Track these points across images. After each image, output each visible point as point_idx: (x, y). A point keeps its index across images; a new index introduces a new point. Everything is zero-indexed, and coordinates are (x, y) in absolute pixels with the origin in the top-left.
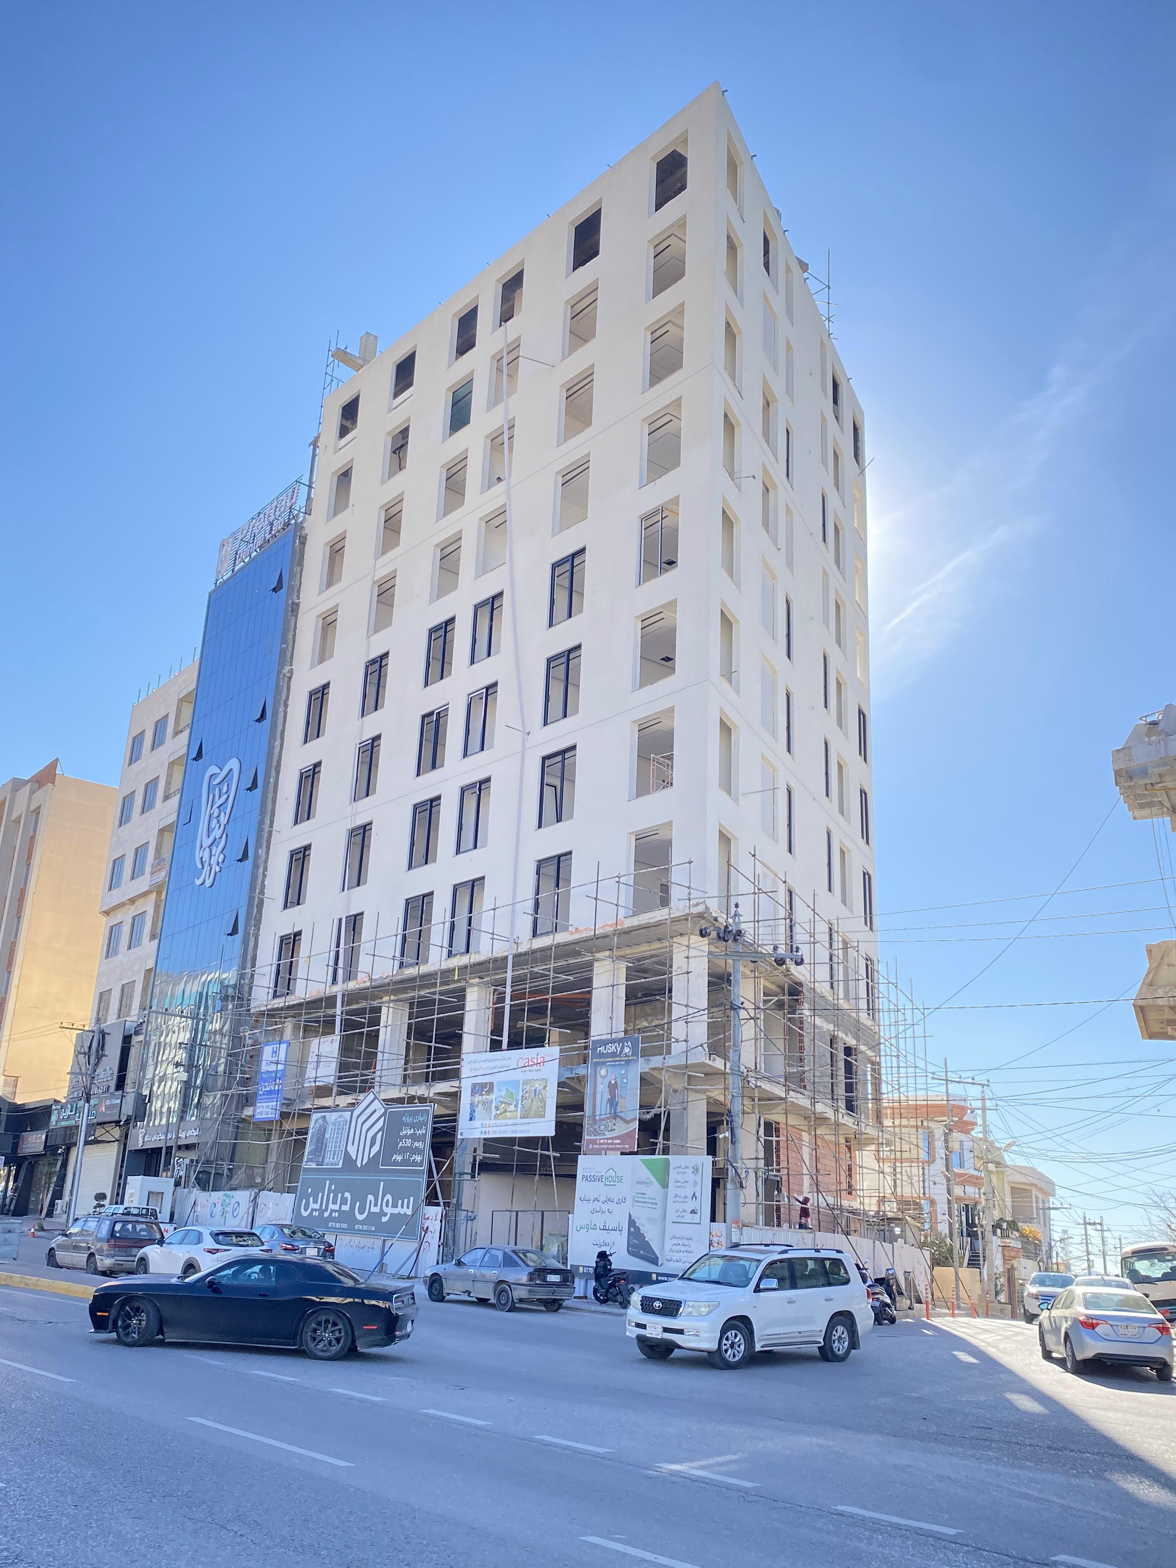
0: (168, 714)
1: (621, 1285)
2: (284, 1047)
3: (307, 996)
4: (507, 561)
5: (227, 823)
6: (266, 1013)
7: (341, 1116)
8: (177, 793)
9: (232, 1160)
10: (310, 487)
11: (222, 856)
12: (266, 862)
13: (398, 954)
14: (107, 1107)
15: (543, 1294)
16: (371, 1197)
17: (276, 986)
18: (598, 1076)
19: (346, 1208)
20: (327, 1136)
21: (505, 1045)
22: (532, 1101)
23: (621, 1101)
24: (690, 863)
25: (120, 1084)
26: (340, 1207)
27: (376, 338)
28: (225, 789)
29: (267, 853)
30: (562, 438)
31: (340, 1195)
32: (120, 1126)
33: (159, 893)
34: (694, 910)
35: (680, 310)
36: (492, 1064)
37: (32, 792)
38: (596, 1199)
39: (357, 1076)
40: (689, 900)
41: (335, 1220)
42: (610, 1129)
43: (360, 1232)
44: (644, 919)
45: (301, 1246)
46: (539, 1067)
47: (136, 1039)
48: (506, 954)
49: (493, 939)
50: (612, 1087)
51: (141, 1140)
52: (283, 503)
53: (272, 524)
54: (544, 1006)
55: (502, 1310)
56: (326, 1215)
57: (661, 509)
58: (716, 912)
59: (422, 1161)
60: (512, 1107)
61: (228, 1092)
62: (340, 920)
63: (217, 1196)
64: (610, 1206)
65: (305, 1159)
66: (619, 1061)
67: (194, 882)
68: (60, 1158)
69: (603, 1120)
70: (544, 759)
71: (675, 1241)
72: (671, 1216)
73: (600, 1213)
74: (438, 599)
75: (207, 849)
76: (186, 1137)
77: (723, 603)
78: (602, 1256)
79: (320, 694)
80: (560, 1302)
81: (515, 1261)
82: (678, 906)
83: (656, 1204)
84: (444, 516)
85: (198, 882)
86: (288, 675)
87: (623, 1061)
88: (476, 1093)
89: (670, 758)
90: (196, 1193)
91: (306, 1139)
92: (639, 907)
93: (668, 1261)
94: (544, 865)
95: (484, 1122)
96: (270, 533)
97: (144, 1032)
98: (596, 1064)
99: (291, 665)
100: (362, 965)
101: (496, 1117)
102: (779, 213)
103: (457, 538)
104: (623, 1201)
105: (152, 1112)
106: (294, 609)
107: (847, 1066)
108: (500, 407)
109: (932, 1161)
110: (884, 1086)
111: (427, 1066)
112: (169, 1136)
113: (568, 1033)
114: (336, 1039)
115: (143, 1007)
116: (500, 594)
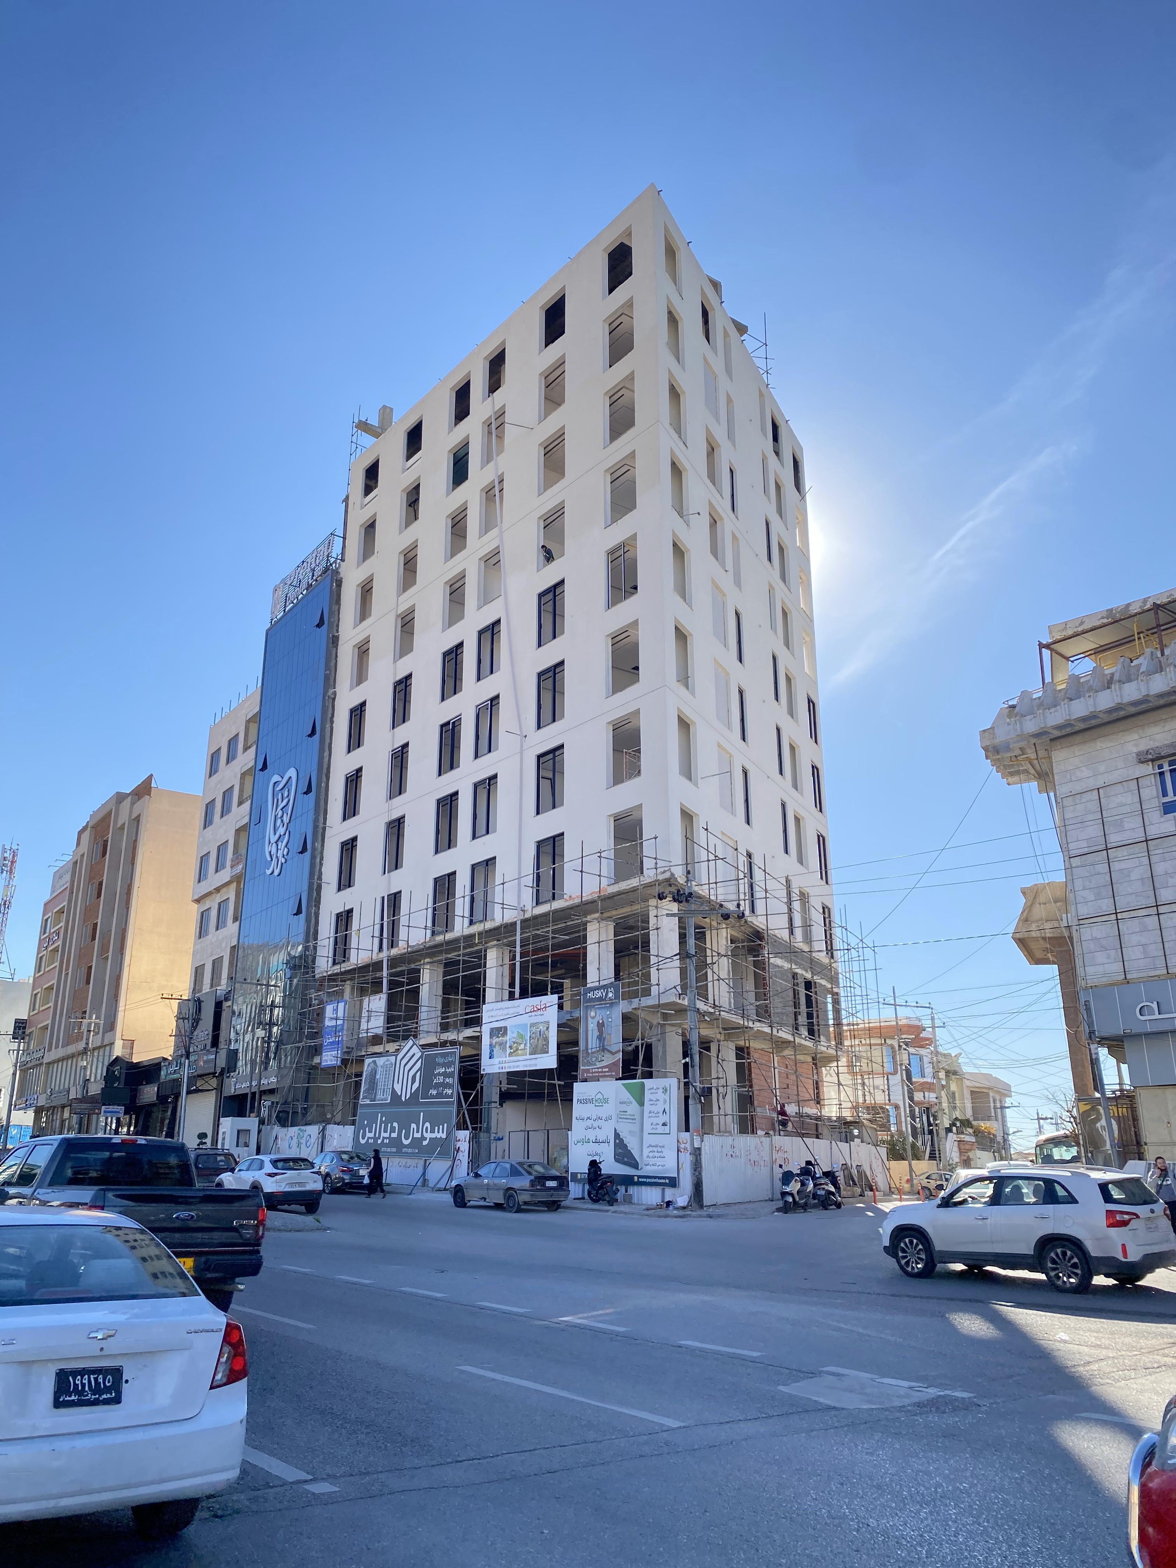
0: (238, 733)
2: (341, 1005)
3: (359, 962)
4: (502, 594)
5: (290, 822)
6: (327, 978)
7: (388, 1060)
8: (248, 798)
9: (306, 1100)
10: (344, 538)
11: (286, 850)
12: (322, 853)
13: (429, 924)
14: (205, 1062)
15: (543, 1197)
16: (413, 1126)
17: (335, 955)
18: (589, 1017)
19: (394, 1135)
20: (378, 1077)
21: (517, 995)
22: (538, 1040)
23: (607, 1037)
24: (656, 838)
25: (215, 1042)
26: (390, 1135)
27: (391, 409)
28: (286, 794)
29: (323, 846)
30: (542, 488)
31: (389, 1125)
32: (216, 1077)
33: (239, 883)
34: (661, 877)
35: (631, 377)
36: (506, 1012)
37: (133, 804)
38: (588, 1118)
39: (399, 1026)
40: (656, 868)
41: (387, 1146)
42: (599, 1060)
43: (407, 1155)
44: (624, 885)
45: (354, 1168)
46: (542, 1012)
47: (226, 1004)
48: (515, 920)
49: (503, 908)
50: (601, 1026)
51: (233, 1088)
52: (322, 552)
53: (313, 570)
54: (545, 963)
55: (510, 1212)
56: (379, 1141)
57: (623, 545)
58: (680, 877)
59: (452, 1093)
60: (522, 1046)
61: (300, 1045)
62: (383, 898)
63: (293, 1131)
64: (600, 1123)
65: (361, 1097)
66: (605, 1004)
67: (266, 872)
68: (171, 1106)
69: (594, 1052)
70: (539, 757)
71: (651, 1149)
72: (647, 1128)
73: (592, 1129)
74: (449, 627)
75: (274, 844)
76: (268, 1083)
77: (676, 620)
78: (594, 1164)
79: (359, 712)
80: (558, 1203)
81: (520, 1171)
82: (649, 875)
83: (635, 1119)
84: (451, 557)
85: (269, 872)
86: (333, 696)
87: (608, 1004)
88: (494, 1036)
89: (639, 751)
90: (277, 1129)
91: (361, 1080)
92: (619, 878)
93: (646, 1165)
94: (543, 845)
95: (501, 1059)
96: (312, 578)
97: (232, 998)
98: (587, 1007)
99: (334, 688)
100: (403, 934)
101: (510, 1054)
102: (716, 285)
103: (462, 576)
104: (609, 1118)
105: (240, 1064)
106: (334, 641)
107: (808, 998)
108: (492, 463)
109: (895, 1073)
110: (843, 1012)
111: (456, 1016)
112: (254, 1083)
113: (567, 983)
114: (384, 996)
115: (230, 978)
116: (498, 621)
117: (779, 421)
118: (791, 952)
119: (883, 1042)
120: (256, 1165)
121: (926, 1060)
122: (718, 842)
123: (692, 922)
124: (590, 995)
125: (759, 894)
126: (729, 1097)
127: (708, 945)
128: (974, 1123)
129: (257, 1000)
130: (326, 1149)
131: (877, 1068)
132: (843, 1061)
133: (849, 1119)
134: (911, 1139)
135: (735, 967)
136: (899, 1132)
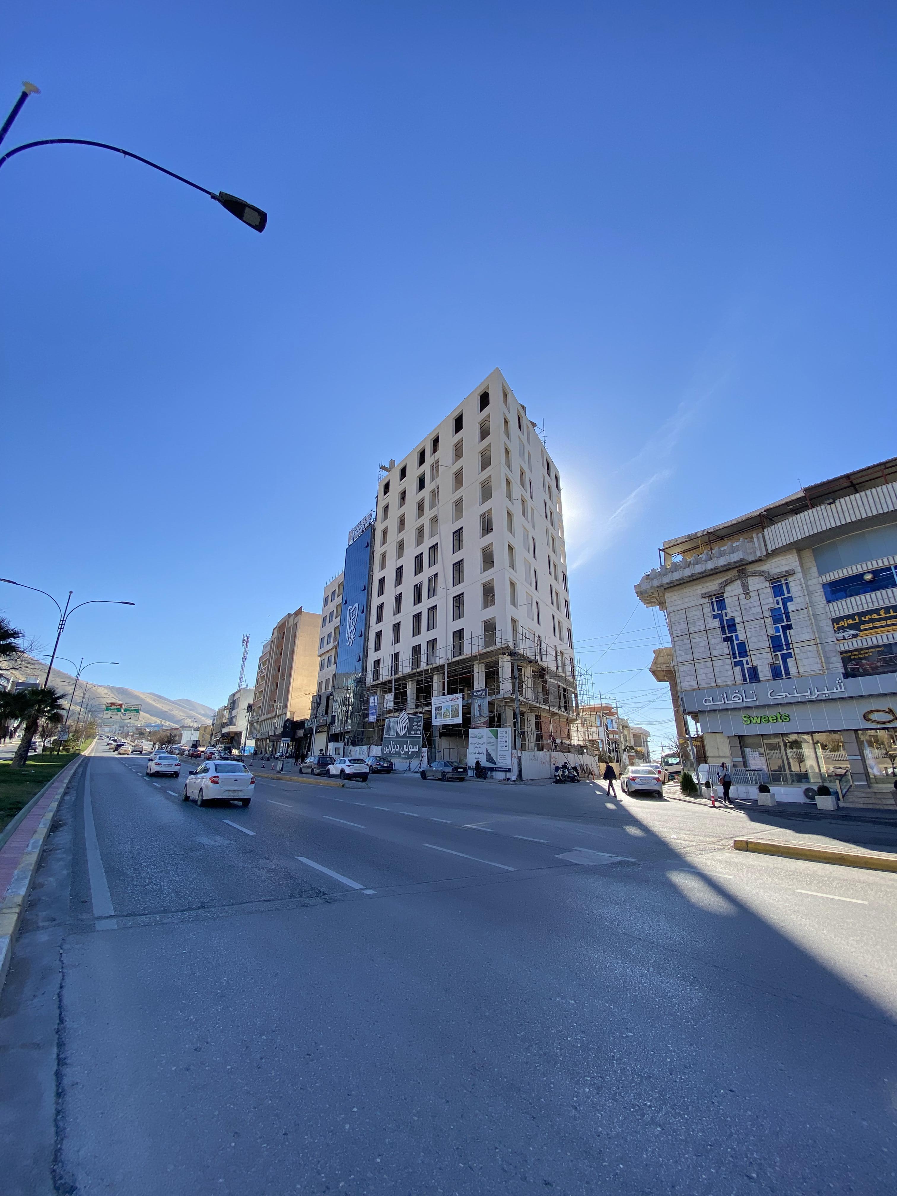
0: (335, 589)
2: (376, 697)
3: (383, 680)
4: (438, 533)
5: (356, 625)
6: (370, 686)
7: (395, 720)
8: (339, 615)
9: (363, 736)
10: (376, 512)
11: (354, 636)
12: (368, 637)
13: (411, 665)
14: (322, 720)
15: (457, 775)
16: (405, 746)
17: (374, 677)
18: (475, 703)
19: (397, 750)
20: (391, 726)
21: (446, 694)
22: (454, 712)
23: (482, 711)
24: (501, 630)
25: (327, 713)
27: (394, 461)
28: (354, 613)
29: (368, 634)
30: (454, 491)
31: (395, 746)
32: (327, 726)
33: (336, 649)
34: (503, 646)
35: (489, 445)
36: (441, 700)
37: (294, 618)
38: (475, 744)
39: (399, 706)
40: (501, 642)
41: (394, 754)
42: (479, 720)
43: (403, 758)
44: (488, 649)
45: (382, 763)
46: (456, 701)
47: (331, 697)
48: (445, 663)
49: (440, 659)
50: (480, 706)
51: (333, 730)
52: (368, 518)
53: (364, 525)
54: (457, 680)
55: (444, 781)
56: (392, 752)
57: (487, 512)
58: (511, 646)
59: (420, 733)
60: (448, 714)
61: (360, 713)
62: (392, 654)
63: (357, 748)
64: (480, 746)
65: (384, 734)
66: (481, 697)
67: (346, 644)
68: (309, 738)
69: (477, 717)
70: (454, 598)
71: (501, 756)
72: (499, 748)
73: (477, 748)
74: (418, 546)
75: (350, 634)
76: (348, 729)
77: (508, 542)
78: (478, 763)
79: (382, 581)
80: (464, 778)
81: (448, 765)
82: (499, 645)
83: (494, 744)
84: (418, 519)
85: (347, 644)
86: (372, 574)
88: (437, 710)
89: (494, 595)
90: (351, 747)
91: (384, 727)
92: (486, 646)
93: (499, 763)
94: (455, 633)
95: (440, 720)
96: (364, 528)
97: (333, 695)
98: (474, 699)
99: (373, 571)
100: (400, 669)
101: (443, 718)
102: (523, 408)
103: (422, 526)
104: (484, 744)
105: (336, 721)
106: (373, 553)
107: (564, 695)
108: (434, 482)
109: (601, 726)
110: (579, 701)
111: (422, 702)
112: (342, 729)
113: (466, 689)
114: (393, 694)
115: (333, 687)
116: (437, 544)
117: (550, 462)
118: (557, 677)
119: (596, 713)
120: (343, 762)
121: (614, 721)
122: (527, 632)
123: (516, 664)
124: (475, 694)
125: (544, 653)
126: (532, 736)
127: (523, 673)
128: (635, 748)
129: (343, 695)
130: (371, 755)
131: (593, 724)
132: (579, 721)
133: (582, 745)
134: (608, 754)
135: (534, 682)
136: (603, 751)
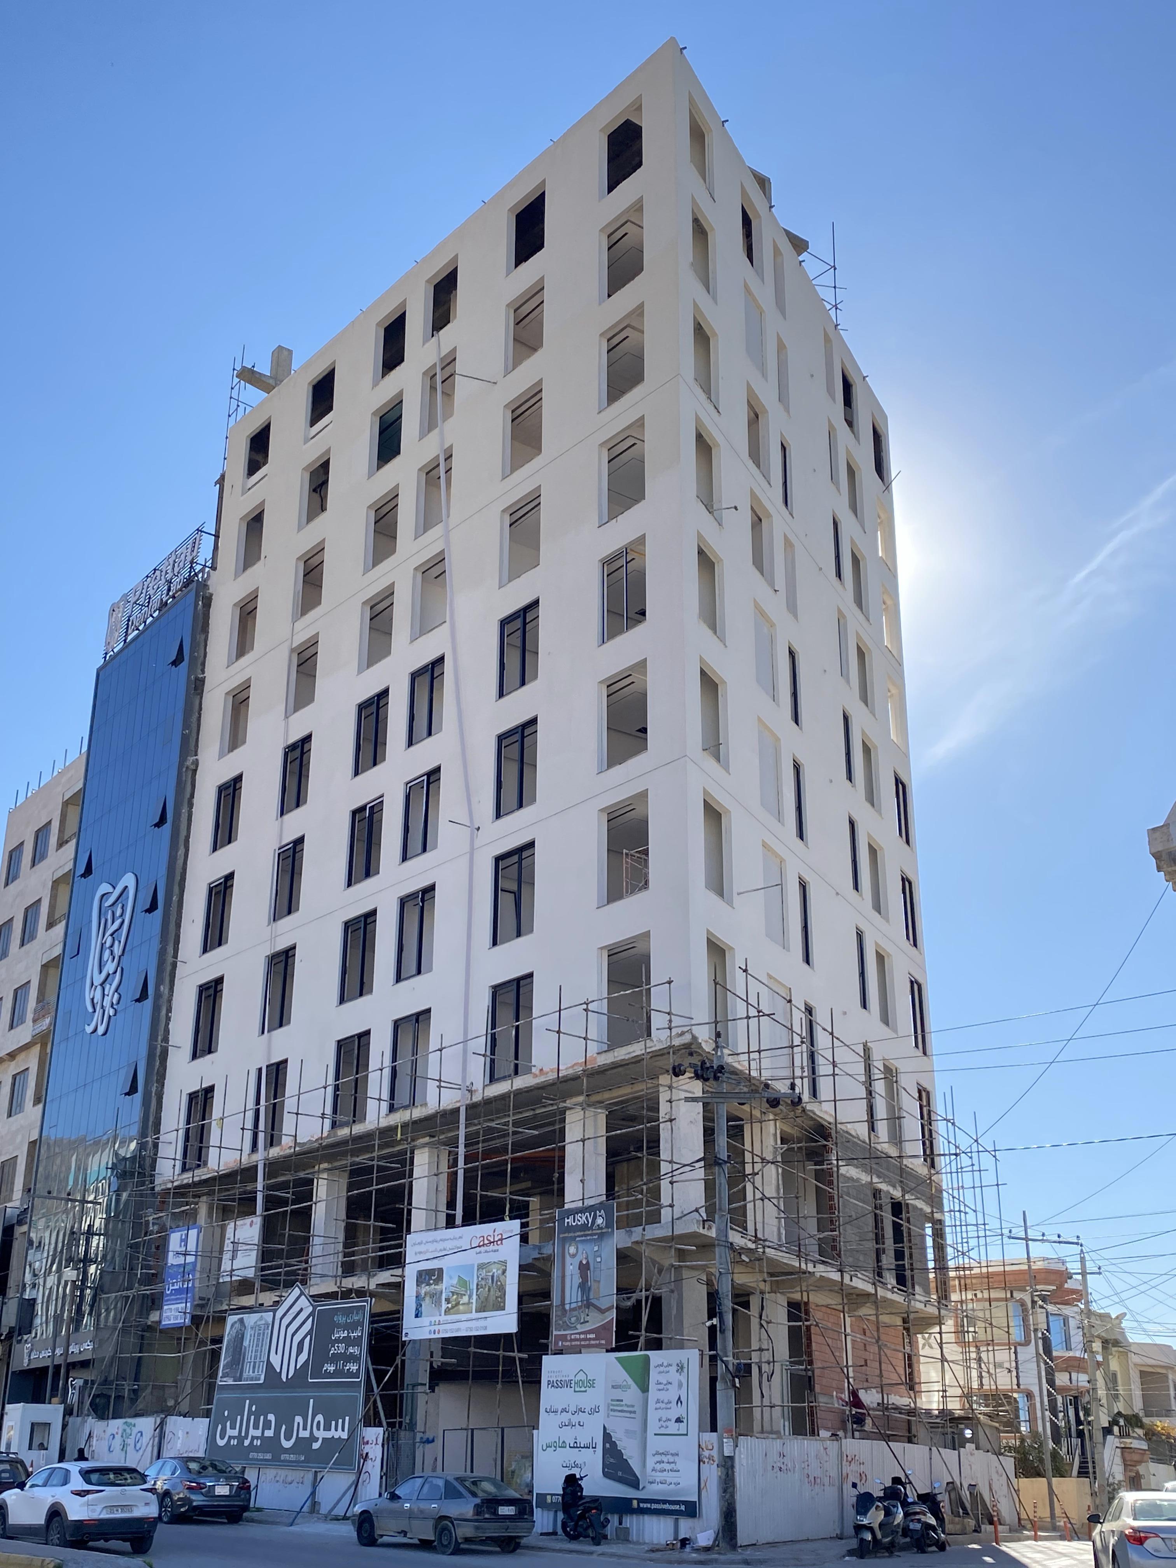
0: (51, 821)
1: (592, 1516)
2: (193, 1233)
3: (221, 1168)
4: (448, 619)
5: (123, 954)
6: (172, 1191)
7: (261, 1318)
8: (62, 918)
9: (136, 1379)
10: (217, 536)
11: (116, 996)
12: (170, 1001)
13: (329, 1110)
15: (493, 1530)
16: (298, 1419)
17: (185, 1157)
18: (567, 1256)
19: (269, 1433)
20: (246, 1343)
21: (459, 1220)
22: (489, 1290)
23: (594, 1286)
24: (670, 982)
26: (263, 1433)
27: (290, 352)
28: (119, 912)
29: (171, 991)
30: (508, 469)
31: (262, 1417)
33: (44, 1045)
34: (677, 1042)
35: (639, 311)
36: (441, 1245)
38: (564, 1410)
39: (279, 1267)
40: (670, 1029)
41: (257, 1450)
42: (582, 1321)
43: (288, 1464)
44: (622, 1054)
45: (208, 1484)
46: (496, 1247)
47: (19, 1230)
48: (458, 1105)
49: (439, 1087)
50: (584, 1268)
51: (26, 1358)
52: (183, 556)
53: (170, 582)
54: (502, 1171)
55: (444, 1553)
56: (247, 1443)
57: (626, 551)
58: (706, 1042)
59: (358, 1370)
60: (465, 1299)
61: (129, 1293)
62: (260, 1070)
63: (116, 1425)
64: (582, 1417)
65: (220, 1374)
66: (591, 1235)
67: (84, 1029)
69: (574, 1309)
70: (498, 859)
71: (658, 1458)
72: (653, 1426)
73: (570, 1427)
74: (368, 666)
75: (99, 987)
76: (80, 1352)
77: (702, 660)
78: (571, 1481)
79: (231, 790)
80: (517, 1540)
81: (459, 1491)
82: (659, 1038)
83: (634, 1412)
84: (374, 566)
85: (89, 1029)
86: (193, 767)
87: (595, 1234)
88: (422, 1283)
89: (646, 852)
90: (92, 1424)
91: (220, 1348)
92: (614, 1041)
93: (651, 1483)
94: (501, 992)
95: (433, 1319)
96: (168, 594)
97: (28, 1220)
98: (564, 1239)
99: (196, 755)
100: (288, 1125)
101: (448, 1311)
102: (763, 183)
103: (389, 593)
104: (595, 1411)
105: (38, 1321)
106: (198, 686)
107: (897, 1228)
108: (436, 431)
109: (1027, 1343)
110: (950, 1251)
111: (365, 1252)
112: (59, 1351)
113: (534, 1202)
114: (258, 1221)
115: (27, 1190)
116: (441, 660)
117: (853, 378)
118: (870, 1158)
119: (1009, 1295)
120: (58, 1478)
121: (1072, 1323)
122: (764, 991)
123: (722, 1111)
124: (569, 1221)
125: (824, 1068)
126: (776, 1378)
127: (748, 1146)
128: (1146, 1420)
129: (65, 1223)
130: (165, 1454)
131: (999, 1335)
132: (949, 1325)
133: (958, 1413)
134: (1051, 1444)
135: (788, 1180)
136: (1034, 1433)
